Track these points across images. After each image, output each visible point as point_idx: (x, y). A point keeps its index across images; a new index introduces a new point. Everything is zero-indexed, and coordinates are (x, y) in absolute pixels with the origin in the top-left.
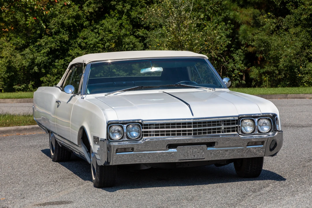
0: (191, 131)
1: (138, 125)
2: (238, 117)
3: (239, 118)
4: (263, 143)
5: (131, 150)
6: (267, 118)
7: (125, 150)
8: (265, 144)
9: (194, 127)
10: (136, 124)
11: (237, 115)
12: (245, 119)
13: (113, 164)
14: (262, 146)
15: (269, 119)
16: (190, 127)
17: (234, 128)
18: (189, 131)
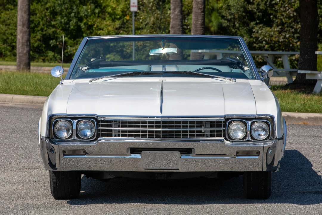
0: (159, 132)
1: (92, 121)
2: (225, 117)
3: (227, 120)
4: (258, 153)
5: (82, 153)
6: (264, 121)
7: (74, 152)
8: (261, 154)
9: (163, 127)
10: (90, 120)
11: (223, 115)
12: (234, 121)
13: (61, 169)
14: (258, 157)
15: (267, 123)
16: (159, 127)
17: (221, 131)
18: (156, 132)
